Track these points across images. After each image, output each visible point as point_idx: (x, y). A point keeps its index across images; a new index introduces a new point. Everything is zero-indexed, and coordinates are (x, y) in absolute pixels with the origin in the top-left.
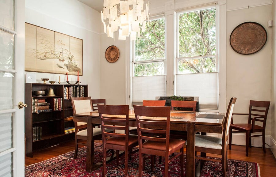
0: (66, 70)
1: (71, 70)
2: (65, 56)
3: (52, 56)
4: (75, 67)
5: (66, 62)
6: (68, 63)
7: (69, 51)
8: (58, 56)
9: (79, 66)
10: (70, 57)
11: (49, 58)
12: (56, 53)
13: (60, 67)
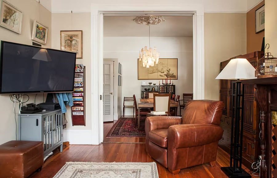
0: (166, 77)
1: (169, 77)
2: (165, 70)
3: (157, 71)
4: (171, 75)
5: (165, 73)
6: (167, 73)
7: (167, 66)
8: (160, 70)
9: (175, 74)
10: (168, 70)
11: (155, 72)
12: (159, 69)
13: (161, 76)
